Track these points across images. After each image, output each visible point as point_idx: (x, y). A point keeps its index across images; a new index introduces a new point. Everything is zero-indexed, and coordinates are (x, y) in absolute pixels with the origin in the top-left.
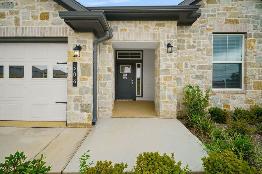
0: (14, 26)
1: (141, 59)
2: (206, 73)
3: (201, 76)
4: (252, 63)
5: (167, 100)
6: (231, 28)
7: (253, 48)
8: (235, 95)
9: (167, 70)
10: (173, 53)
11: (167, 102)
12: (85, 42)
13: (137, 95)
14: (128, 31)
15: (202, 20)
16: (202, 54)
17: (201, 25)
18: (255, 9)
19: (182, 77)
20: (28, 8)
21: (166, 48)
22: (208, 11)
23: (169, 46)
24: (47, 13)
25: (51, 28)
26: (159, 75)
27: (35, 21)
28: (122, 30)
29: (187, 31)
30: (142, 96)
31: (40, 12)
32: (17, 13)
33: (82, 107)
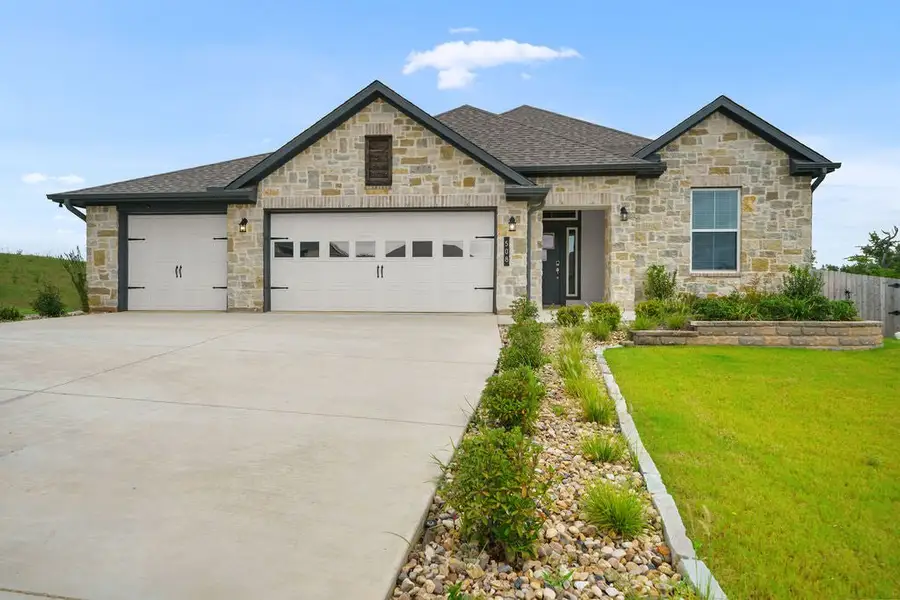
0: (432, 194)
1: (576, 219)
2: (680, 247)
3: (675, 251)
4: (750, 232)
5: (620, 286)
6: (719, 180)
7: (751, 210)
8: (725, 280)
9: (620, 245)
10: (629, 221)
11: (622, 288)
12: (520, 212)
13: (568, 295)
14: (566, 192)
15: (675, 169)
16: (676, 220)
17: (673, 176)
18: (754, 152)
19: (645, 255)
20: (449, 172)
21: (619, 213)
22: (684, 155)
23: (623, 211)
24: (471, 178)
25: (477, 197)
26: (610, 251)
27: (458, 188)
28: (557, 190)
29: (651, 186)
30: (579, 298)
31: (463, 177)
32: (437, 178)
33: (516, 289)
